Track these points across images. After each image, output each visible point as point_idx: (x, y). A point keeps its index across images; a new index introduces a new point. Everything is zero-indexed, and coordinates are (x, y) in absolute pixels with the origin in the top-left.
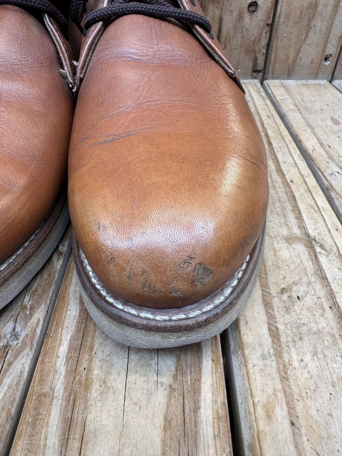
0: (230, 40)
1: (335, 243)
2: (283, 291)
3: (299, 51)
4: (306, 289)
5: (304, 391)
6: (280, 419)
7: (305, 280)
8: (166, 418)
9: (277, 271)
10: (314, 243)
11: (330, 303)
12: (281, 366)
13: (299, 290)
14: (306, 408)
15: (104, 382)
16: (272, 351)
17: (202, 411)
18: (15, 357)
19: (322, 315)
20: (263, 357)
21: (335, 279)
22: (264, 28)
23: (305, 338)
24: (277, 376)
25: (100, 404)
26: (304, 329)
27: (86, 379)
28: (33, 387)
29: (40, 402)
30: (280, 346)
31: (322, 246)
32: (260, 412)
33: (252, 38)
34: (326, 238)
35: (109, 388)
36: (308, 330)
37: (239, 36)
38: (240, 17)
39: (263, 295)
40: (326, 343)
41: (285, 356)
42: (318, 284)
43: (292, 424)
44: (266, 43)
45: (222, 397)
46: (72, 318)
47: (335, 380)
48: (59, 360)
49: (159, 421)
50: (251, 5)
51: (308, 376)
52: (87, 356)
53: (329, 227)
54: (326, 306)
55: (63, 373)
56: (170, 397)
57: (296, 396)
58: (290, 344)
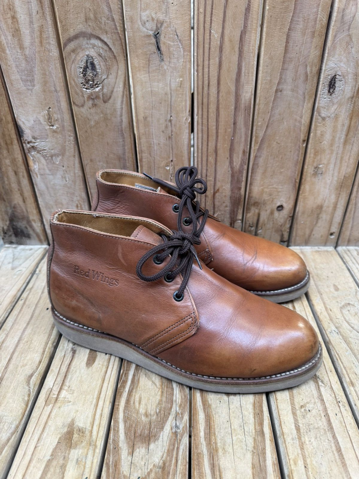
0: (265, 225)
1: (329, 380)
2: (302, 407)
3: (312, 231)
4: (313, 406)
5: (310, 454)
6: (300, 465)
7: (313, 401)
8: (253, 464)
9: (299, 396)
10: (318, 379)
11: (324, 414)
12: (301, 443)
13: (309, 406)
14: (311, 461)
15: (224, 449)
16: (296, 436)
17: (267, 461)
18: (182, 437)
19: (320, 420)
20: (293, 439)
21: (328, 400)
22: (288, 218)
23: (312, 431)
24: (299, 448)
25: (224, 458)
26: (311, 427)
27: (216, 447)
28: (193, 450)
29: (198, 456)
30: (300, 434)
31: (322, 382)
32: (292, 462)
33: (280, 224)
34: (324, 376)
35: (226, 451)
36: (313, 427)
37: (271, 223)
38: (272, 213)
39: (292, 409)
40: (321, 433)
41: (303, 439)
42: (319, 403)
43: (305, 467)
44: (289, 226)
45: (275, 456)
46: (202, 419)
47: (324, 450)
48: (202, 439)
49: (250, 465)
50: (279, 207)
51: (312, 448)
52: (213, 437)
53: (327, 369)
54: (323, 415)
55: (205, 444)
56: (253, 455)
57: (307, 456)
58: (305, 434)
